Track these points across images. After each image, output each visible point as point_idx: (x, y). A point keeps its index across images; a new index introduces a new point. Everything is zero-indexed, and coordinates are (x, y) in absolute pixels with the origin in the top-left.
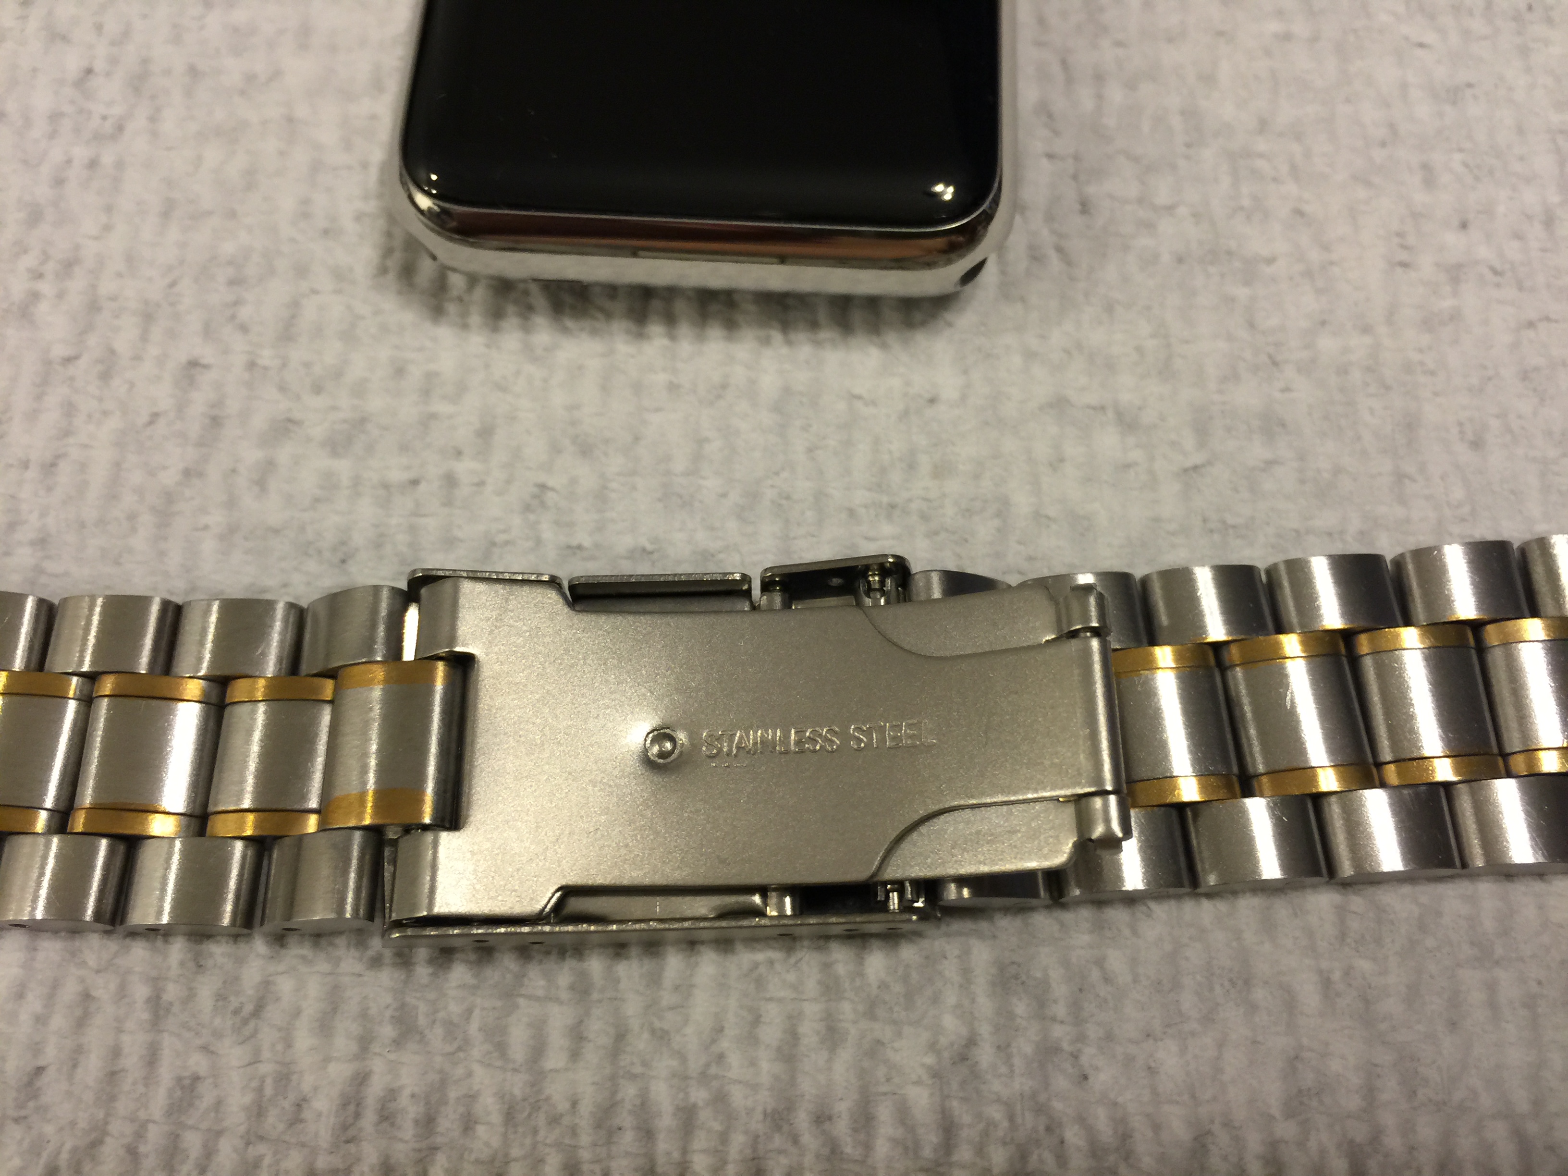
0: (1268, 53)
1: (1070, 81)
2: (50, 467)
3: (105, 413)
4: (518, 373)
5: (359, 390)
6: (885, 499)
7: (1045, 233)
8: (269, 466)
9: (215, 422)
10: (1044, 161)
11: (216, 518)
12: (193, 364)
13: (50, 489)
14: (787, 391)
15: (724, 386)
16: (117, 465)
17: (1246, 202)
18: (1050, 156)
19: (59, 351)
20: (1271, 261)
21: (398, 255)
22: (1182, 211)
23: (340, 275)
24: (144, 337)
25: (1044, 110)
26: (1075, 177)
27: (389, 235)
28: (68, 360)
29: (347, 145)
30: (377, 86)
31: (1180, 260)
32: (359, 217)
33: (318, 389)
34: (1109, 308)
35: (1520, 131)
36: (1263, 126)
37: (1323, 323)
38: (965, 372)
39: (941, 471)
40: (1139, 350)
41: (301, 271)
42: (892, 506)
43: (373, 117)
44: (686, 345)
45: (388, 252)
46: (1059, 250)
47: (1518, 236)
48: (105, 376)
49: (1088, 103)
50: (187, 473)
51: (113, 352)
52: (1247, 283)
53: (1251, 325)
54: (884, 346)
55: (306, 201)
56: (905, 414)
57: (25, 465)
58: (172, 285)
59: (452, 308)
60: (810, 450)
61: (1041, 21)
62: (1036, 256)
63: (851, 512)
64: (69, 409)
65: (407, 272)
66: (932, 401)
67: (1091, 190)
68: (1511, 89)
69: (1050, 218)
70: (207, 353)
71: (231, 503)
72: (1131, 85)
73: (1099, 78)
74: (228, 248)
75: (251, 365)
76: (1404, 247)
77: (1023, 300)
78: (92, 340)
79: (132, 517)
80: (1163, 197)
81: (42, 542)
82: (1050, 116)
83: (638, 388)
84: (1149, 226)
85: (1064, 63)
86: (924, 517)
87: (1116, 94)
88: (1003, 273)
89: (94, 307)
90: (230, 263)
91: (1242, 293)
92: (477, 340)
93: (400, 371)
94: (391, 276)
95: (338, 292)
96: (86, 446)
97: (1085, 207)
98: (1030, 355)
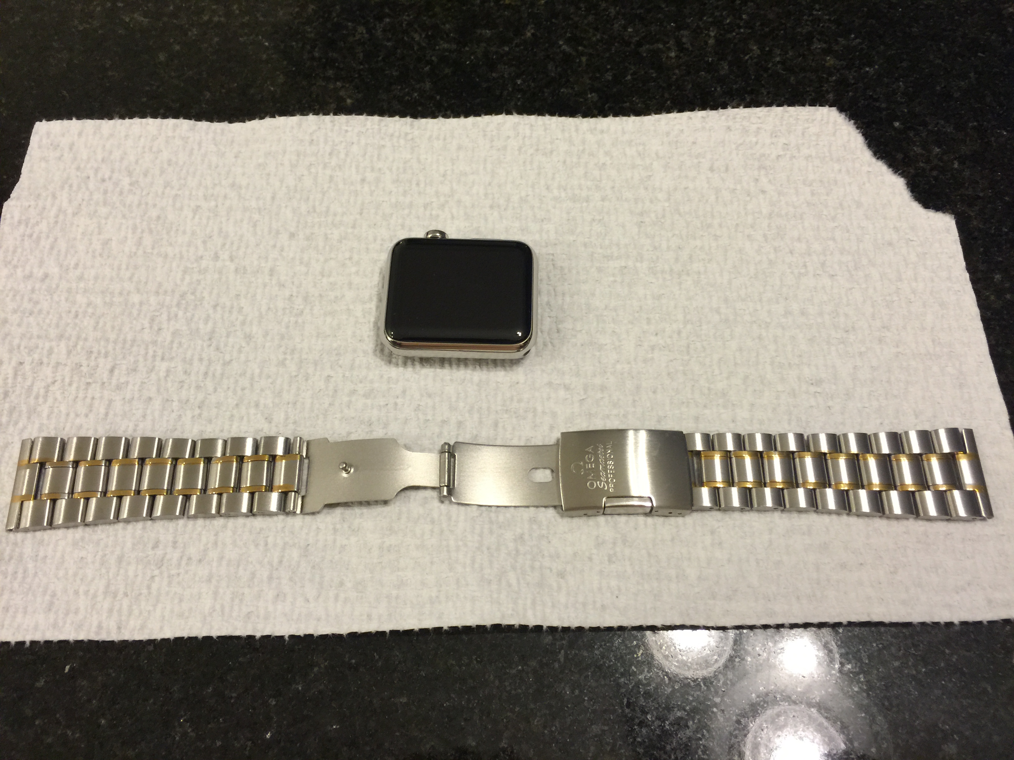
0: (609, 286)
1: (556, 295)
2: (295, 403)
3: (308, 390)
4: (412, 377)
5: (372, 382)
6: (505, 408)
7: (547, 338)
8: (350, 402)
9: (336, 391)
10: (548, 318)
11: (338, 415)
12: (329, 376)
13: (295, 410)
14: (480, 381)
15: (464, 380)
16: (312, 403)
17: (600, 329)
18: (550, 317)
19: (294, 374)
20: (606, 345)
21: (379, 346)
22: (584, 331)
23: (365, 352)
24: (315, 370)
25: (548, 303)
26: (556, 322)
27: (377, 341)
28: (296, 376)
29: (364, 317)
30: (371, 299)
31: (582, 345)
32: (368, 337)
33: (361, 382)
34: (563, 358)
35: (675, 307)
36: (606, 307)
37: (618, 361)
38: (526, 375)
39: (519, 401)
40: (571, 369)
41: (355, 351)
42: (507, 410)
43: (370, 308)
44: (454, 371)
45: (377, 345)
46: (551, 343)
47: (671, 337)
48: (307, 380)
49: (560, 302)
50: (330, 404)
51: (307, 374)
52: (599, 351)
53: (600, 362)
54: (505, 370)
55: (354, 332)
56: (511, 386)
57: (288, 403)
58: (322, 355)
59: (394, 360)
60: (486, 396)
61: (549, 278)
62: (545, 345)
63: (497, 412)
64: (298, 389)
65: (382, 350)
66: (518, 383)
67: (560, 326)
68: (674, 295)
69: (549, 334)
70: (332, 373)
71: (342, 412)
72: (572, 296)
73: (564, 294)
74: (335, 345)
75: (344, 376)
76: (640, 341)
77: (541, 356)
78: (302, 371)
79: (317, 416)
80: (578, 328)
81: (295, 423)
82: (550, 305)
83: (442, 380)
84: (575, 336)
85: (554, 290)
86: (515, 413)
87: (568, 299)
88: (536, 349)
89: (301, 362)
90: (336, 349)
91: (597, 354)
92: (401, 369)
93: (382, 377)
94: (378, 352)
95: (364, 356)
96: (303, 398)
97: (558, 331)
98: (543, 371)
